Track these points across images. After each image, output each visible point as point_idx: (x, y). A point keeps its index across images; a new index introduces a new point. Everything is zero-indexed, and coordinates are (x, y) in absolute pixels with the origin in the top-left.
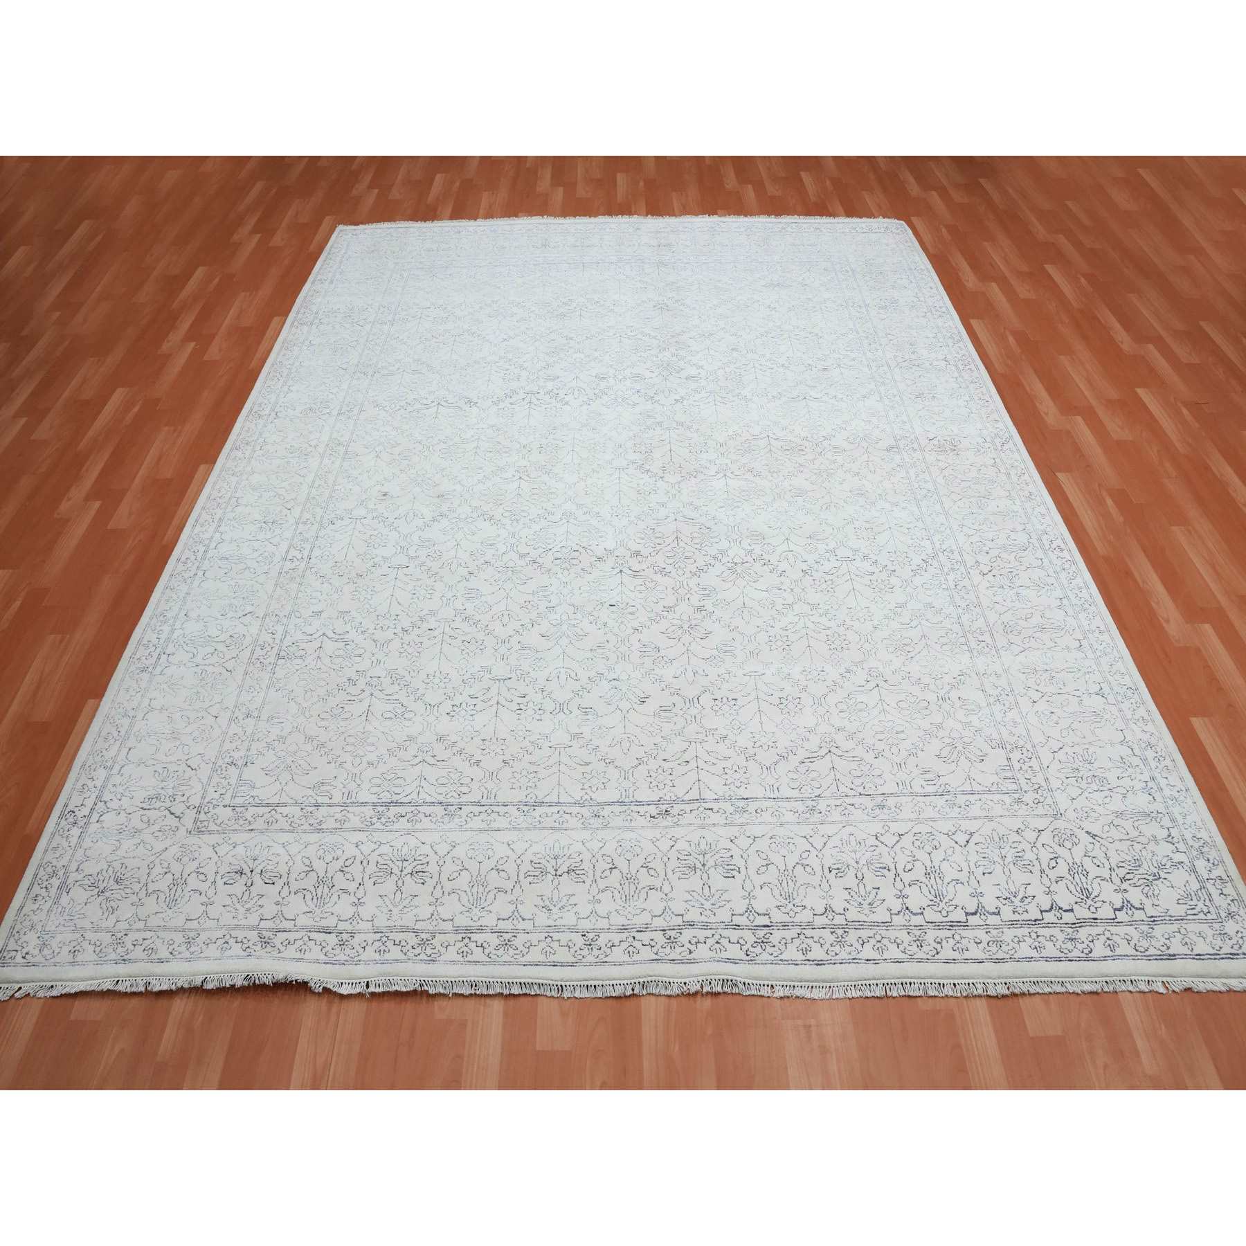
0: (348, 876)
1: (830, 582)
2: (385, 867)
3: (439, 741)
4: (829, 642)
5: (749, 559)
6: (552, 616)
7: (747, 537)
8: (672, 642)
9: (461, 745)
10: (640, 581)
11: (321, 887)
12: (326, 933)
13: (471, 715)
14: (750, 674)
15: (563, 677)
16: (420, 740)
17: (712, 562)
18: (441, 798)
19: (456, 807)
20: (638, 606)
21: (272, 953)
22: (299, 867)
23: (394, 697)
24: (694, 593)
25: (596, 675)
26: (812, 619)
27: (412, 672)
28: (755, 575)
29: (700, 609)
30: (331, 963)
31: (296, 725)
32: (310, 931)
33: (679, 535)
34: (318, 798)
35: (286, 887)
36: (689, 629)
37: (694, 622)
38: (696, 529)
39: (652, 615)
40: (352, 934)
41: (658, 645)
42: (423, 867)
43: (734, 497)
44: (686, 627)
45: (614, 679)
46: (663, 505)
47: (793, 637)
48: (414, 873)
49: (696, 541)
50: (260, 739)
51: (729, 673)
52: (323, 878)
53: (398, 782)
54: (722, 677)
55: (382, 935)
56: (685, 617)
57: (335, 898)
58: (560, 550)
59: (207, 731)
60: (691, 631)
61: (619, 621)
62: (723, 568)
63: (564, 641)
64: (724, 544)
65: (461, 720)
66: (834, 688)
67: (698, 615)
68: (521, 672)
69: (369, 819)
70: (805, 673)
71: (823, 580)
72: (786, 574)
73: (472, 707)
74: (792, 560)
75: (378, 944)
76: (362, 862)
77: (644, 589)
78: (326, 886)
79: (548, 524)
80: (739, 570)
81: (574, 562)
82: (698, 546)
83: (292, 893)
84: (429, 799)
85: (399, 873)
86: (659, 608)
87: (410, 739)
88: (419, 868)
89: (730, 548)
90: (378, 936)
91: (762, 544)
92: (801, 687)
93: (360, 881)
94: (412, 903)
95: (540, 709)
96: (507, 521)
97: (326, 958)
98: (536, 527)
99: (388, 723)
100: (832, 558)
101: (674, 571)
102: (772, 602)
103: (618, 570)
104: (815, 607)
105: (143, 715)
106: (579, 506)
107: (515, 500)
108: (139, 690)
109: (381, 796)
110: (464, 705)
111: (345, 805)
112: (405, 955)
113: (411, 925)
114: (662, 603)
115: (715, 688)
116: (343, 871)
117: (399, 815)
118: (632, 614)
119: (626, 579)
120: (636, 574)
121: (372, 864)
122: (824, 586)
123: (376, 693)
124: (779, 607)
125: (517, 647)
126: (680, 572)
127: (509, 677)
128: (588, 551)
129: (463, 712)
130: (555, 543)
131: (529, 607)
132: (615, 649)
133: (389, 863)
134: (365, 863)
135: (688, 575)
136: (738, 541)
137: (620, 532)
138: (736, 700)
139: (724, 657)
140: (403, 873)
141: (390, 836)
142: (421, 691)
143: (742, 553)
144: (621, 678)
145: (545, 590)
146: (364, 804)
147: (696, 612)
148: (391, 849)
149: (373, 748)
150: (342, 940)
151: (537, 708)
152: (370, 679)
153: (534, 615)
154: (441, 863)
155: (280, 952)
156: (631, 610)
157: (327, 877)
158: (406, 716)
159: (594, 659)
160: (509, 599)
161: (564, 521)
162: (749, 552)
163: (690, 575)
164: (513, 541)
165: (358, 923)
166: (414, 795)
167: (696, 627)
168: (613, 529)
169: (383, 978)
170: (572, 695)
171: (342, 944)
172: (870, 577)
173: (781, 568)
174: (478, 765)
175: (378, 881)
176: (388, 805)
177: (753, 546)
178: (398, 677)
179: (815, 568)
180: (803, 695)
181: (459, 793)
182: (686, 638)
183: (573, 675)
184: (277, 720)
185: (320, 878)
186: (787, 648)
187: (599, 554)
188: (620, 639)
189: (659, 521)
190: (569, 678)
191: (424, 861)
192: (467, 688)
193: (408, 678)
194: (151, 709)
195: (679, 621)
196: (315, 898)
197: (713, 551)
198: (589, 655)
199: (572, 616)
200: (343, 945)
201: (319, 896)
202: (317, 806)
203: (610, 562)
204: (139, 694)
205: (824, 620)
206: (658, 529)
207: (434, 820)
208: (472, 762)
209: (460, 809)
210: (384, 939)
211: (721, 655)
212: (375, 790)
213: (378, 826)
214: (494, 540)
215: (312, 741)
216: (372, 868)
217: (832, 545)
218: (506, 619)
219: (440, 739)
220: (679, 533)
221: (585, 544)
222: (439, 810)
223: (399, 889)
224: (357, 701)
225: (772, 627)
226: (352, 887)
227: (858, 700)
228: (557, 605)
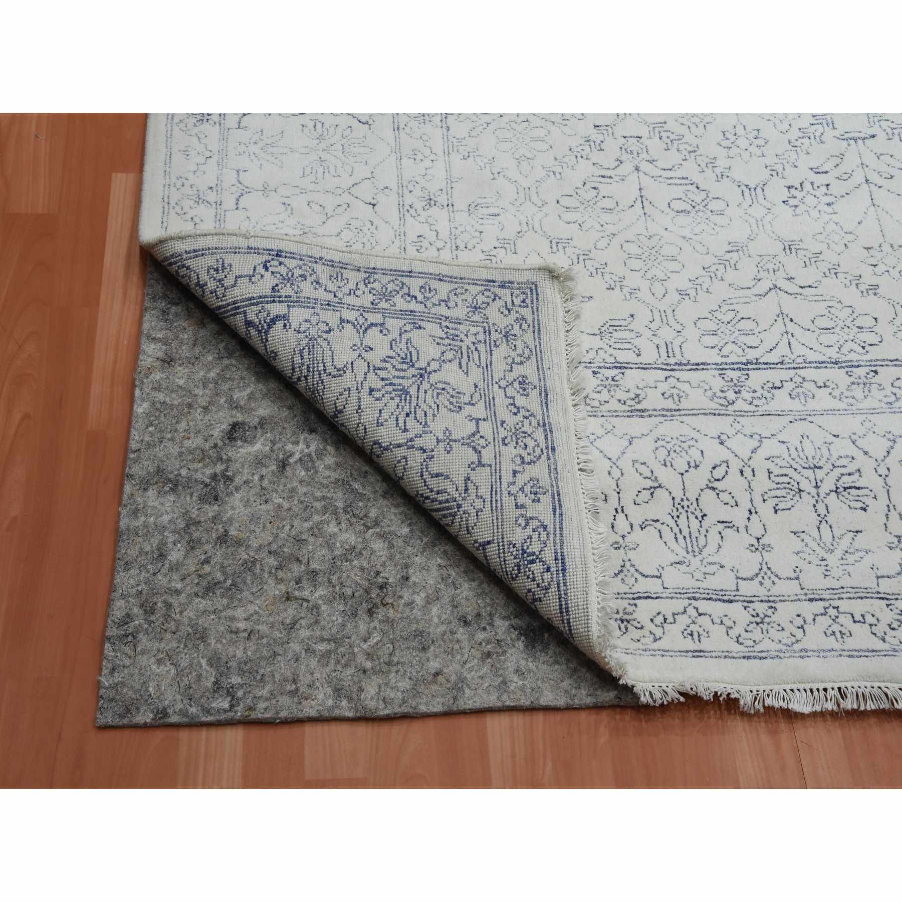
0: (725, 497)
2: (786, 479)
3: (787, 251)
9: (830, 257)
11: (683, 516)
12: (724, 601)
13: (829, 204)
16: (754, 248)
18: (833, 353)
19: (867, 369)
21: (642, 640)
22: (633, 482)
23: (679, 174)
27: (693, 127)
30: (755, 658)
31: (524, 220)
32: (695, 599)
34: (616, 353)
35: (620, 516)
40: (771, 603)
42: (851, 478)
48: (841, 489)
50: (469, 246)
52: (682, 500)
53: (746, 325)
55: (826, 604)
57: (713, 537)
59: (365, 229)
65: (814, 214)
68: (889, 123)
69: (719, 394)
73: (824, 189)
75: (824, 622)
76: (742, 472)
78: (692, 517)
83: (636, 528)
84: (812, 356)
85: (814, 491)
87: (735, 248)
88: (847, 481)
90: (819, 607)
93: (749, 506)
94: (856, 545)
97: (741, 648)
99: (682, 219)
105: (234, 201)
108: (208, 154)
109: (725, 351)
110: (807, 186)
111: (666, 368)
112: (884, 640)
113: (871, 583)
116: (713, 489)
117: (770, 385)
121: (762, 475)
123: (644, 166)
129: (810, 200)
133: (790, 472)
134: (748, 472)
140: (820, 490)
141: (775, 424)
142: (722, 163)
146: (698, 366)
148: (784, 446)
149: (675, 266)
150: (758, 615)
152: (624, 141)
154: (882, 470)
155: (655, 640)
157: (688, 499)
158: (710, 207)
165: (774, 583)
166: (783, 349)
169: (868, 684)
171: (760, 621)
174: (875, 294)
175: (781, 506)
176: (746, 366)
178: (672, 137)
181: (863, 344)
184: (485, 211)
185: (678, 500)
191: (852, 468)
192: (803, 156)
193: (689, 138)
194: (246, 191)
196: (680, 537)
200: (762, 622)
201: (686, 532)
202: (622, 367)
204: (212, 162)
207: (836, 393)
208: (863, 287)
209: (876, 372)
210: (832, 612)
212: (710, 340)
213: (740, 405)
215: (564, 248)
216: (762, 483)
219: (789, 248)
222: (837, 375)
223: (822, 519)
224: (616, 178)
226: (739, 516)
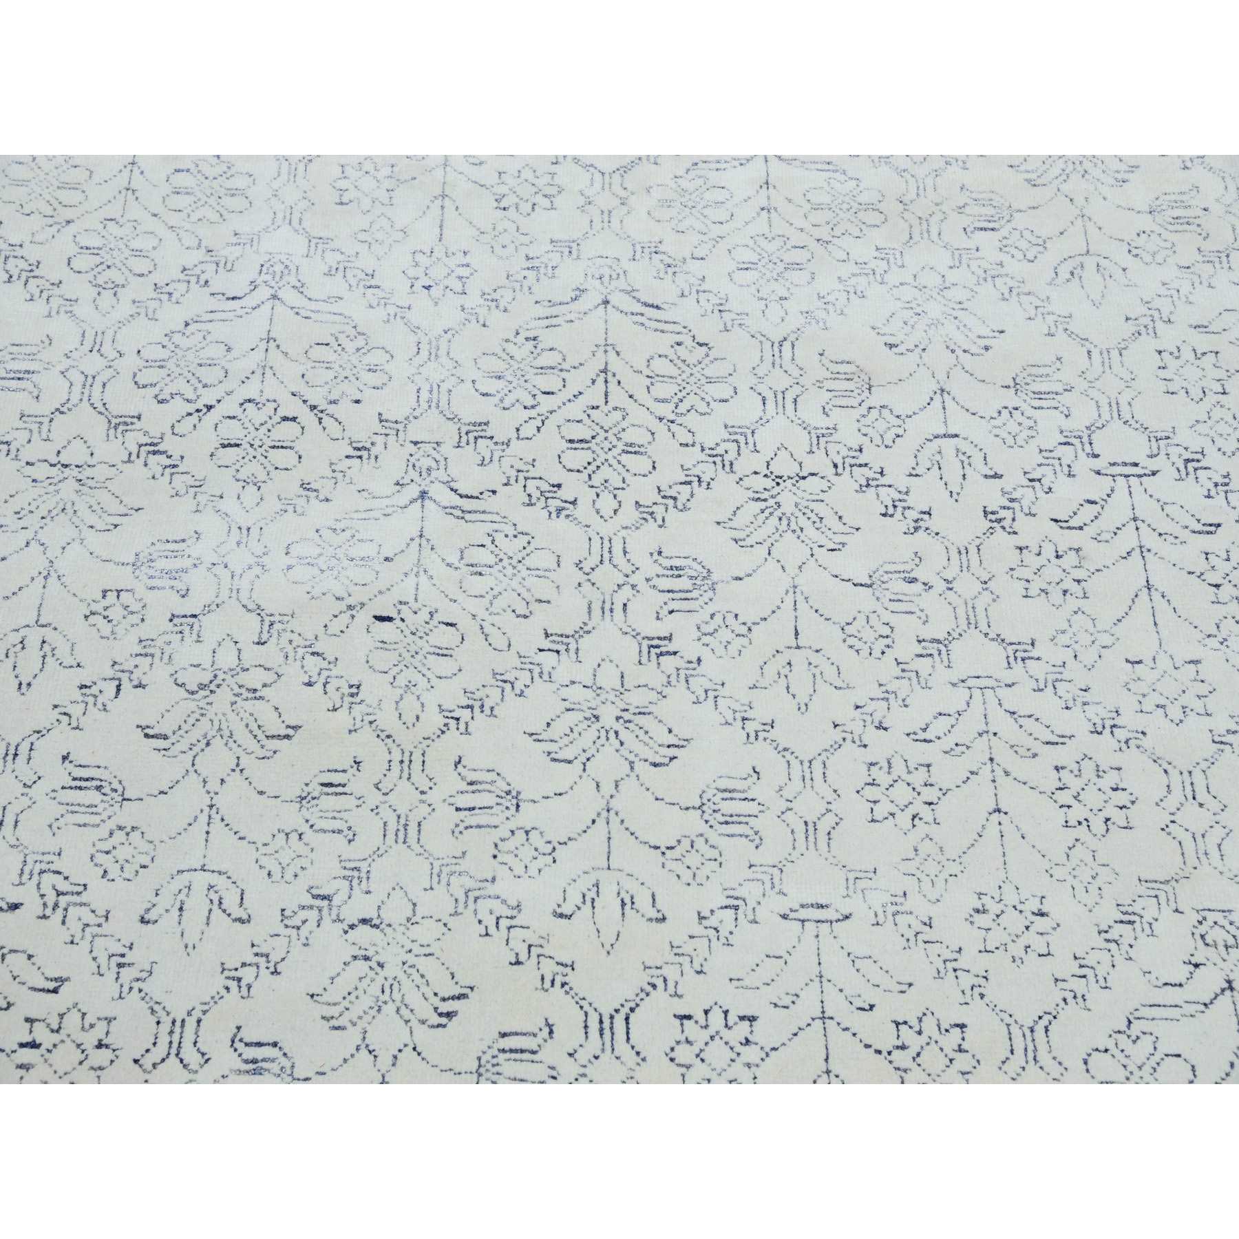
1: (1070, 559)
4: (1064, 797)
5: (818, 462)
6: (187, 652)
7: (819, 384)
8: (564, 776)
10: (478, 532)
14: (803, 914)
15: (197, 904)
17: (707, 471)
20: (465, 623)
24: (642, 586)
25: (308, 900)
26: (1011, 699)
28: (838, 526)
29: (658, 647)
33: (615, 364)
36: (618, 726)
37: (636, 699)
38: (664, 343)
39: (506, 663)
41: (516, 787)
43: (790, 232)
44: (608, 720)
45: (364, 921)
46: (571, 248)
47: (947, 771)
49: (662, 390)
51: (736, 908)
54: (713, 921)
56: (608, 679)
58: (238, 412)
60: (623, 735)
61: (402, 681)
62: (741, 495)
63: (217, 760)
64: (745, 410)
66: (1079, 986)
67: (651, 674)
70: (980, 920)
71: (1049, 551)
72: (934, 523)
74: (953, 470)
77: (491, 560)
79: (213, 304)
80: (787, 500)
81: (279, 457)
82: (666, 410)
86: (528, 637)
89: (763, 421)
91: (863, 410)
92: (966, 981)
95: (100, 1045)
96: (79, 288)
98: (172, 316)
100: (1084, 465)
101: (585, 497)
102: (887, 631)
103: (413, 491)
104: (1021, 653)
106: (317, 243)
107: (114, 211)
114: (543, 618)
115: (687, 966)
118: (443, 653)
119: (437, 523)
120: (467, 504)
122: (1052, 572)
124: (906, 649)
125: (60, 775)
126: (606, 503)
127: (13, 900)
128: (327, 421)
130: (227, 386)
131: (116, 613)
132: (377, 798)
135: (629, 514)
136: (790, 396)
137: (434, 355)
138: (752, 1019)
139: (723, 843)
143: (800, 442)
144: (387, 916)
145: (175, 554)
147: (644, 660)
151: (90, 1040)
153: (125, 647)
156: (445, 637)
159: (309, 835)
160: (53, 580)
161: (264, 293)
162: (821, 438)
163: (637, 515)
164: (93, 364)
167: (640, 720)
168: (413, 339)
170: (220, 981)
172: (1205, 542)
173: (918, 501)
177: (836, 414)
179: (1025, 503)
180: (974, 1015)
182: (608, 764)
183: (231, 901)
186: (926, 812)
187: (362, 437)
188: (396, 756)
189: (554, 311)
190: (216, 911)
195: (589, 694)
197: (710, 432)
198: (292, 817)
199: (252, 654)
203: (393, 460)
205: (1047, 705)
206: (547, 338)
211: (713, 837)
214: (32, 356)
217: (1083, 416)
218: (30, 661)
220: (612, 354)
221: (315, 397)
225: (880, 727)
227: (1163, 1048)
228: (207, 609)
